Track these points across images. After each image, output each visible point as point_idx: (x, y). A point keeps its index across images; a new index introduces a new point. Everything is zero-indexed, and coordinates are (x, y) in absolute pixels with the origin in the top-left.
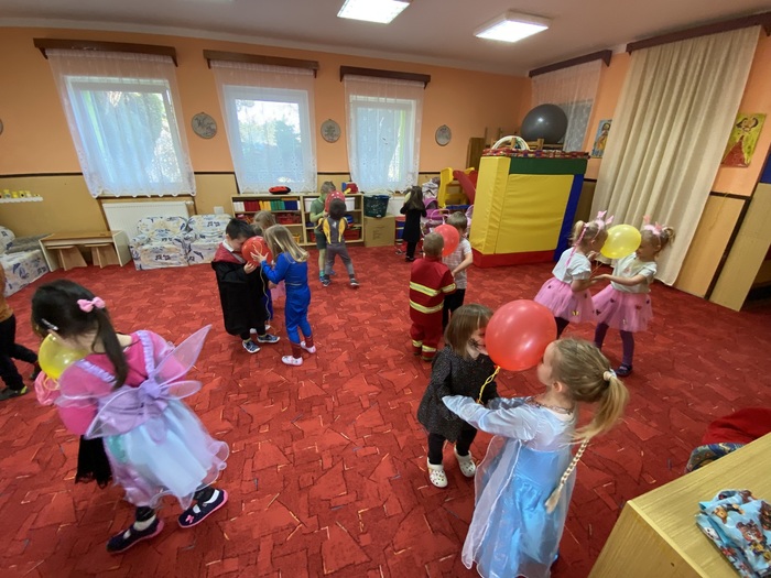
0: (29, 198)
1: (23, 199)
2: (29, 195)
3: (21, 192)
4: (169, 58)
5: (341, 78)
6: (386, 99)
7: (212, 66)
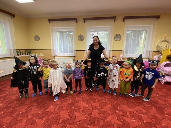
0: (41, 55)
1: (40, 55)
2: (41, 54)
3: (40, 53)
4: (75, 21)
5: (124, 20)
6: (141, 26)
7: (85, 22)
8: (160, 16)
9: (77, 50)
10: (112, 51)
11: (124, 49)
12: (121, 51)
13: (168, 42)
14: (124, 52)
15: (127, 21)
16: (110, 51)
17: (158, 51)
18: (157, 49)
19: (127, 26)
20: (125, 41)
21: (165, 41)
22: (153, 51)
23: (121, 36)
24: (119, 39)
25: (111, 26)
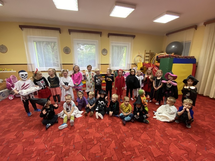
2: (12, 70)
3: (10, 69)
4: (58, 31)
5: (108, 37)
6: (122, 42)
7: (71, 34)
8: (135, 36)
9: (63, 64)
10: (101, 64)
11: (110, 63)
12: (108, 64)
13: (141, 57)
14: (111, 65)
15: (111, 37)
16: (99, 64)
17: (135, 64)
18: (134, 62)
19: (111, 42)
20: (111, 55)
21: (139, 56)
22: (132, 64)
23: (107, 51)
24: (105, 54)
25: (98, 41)
